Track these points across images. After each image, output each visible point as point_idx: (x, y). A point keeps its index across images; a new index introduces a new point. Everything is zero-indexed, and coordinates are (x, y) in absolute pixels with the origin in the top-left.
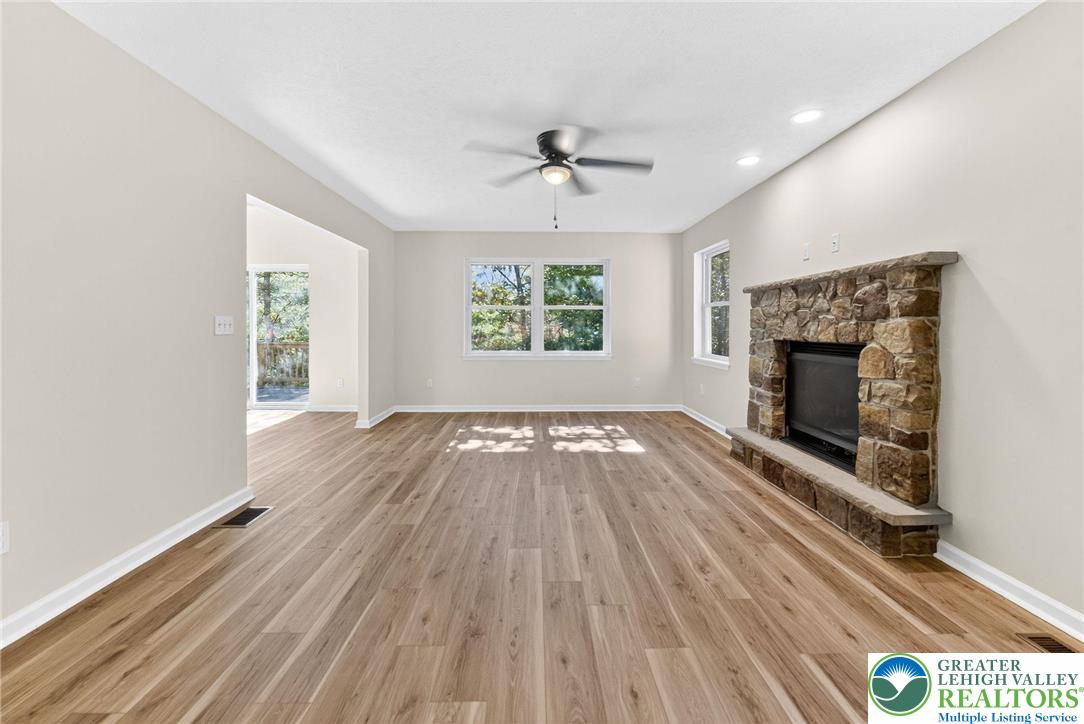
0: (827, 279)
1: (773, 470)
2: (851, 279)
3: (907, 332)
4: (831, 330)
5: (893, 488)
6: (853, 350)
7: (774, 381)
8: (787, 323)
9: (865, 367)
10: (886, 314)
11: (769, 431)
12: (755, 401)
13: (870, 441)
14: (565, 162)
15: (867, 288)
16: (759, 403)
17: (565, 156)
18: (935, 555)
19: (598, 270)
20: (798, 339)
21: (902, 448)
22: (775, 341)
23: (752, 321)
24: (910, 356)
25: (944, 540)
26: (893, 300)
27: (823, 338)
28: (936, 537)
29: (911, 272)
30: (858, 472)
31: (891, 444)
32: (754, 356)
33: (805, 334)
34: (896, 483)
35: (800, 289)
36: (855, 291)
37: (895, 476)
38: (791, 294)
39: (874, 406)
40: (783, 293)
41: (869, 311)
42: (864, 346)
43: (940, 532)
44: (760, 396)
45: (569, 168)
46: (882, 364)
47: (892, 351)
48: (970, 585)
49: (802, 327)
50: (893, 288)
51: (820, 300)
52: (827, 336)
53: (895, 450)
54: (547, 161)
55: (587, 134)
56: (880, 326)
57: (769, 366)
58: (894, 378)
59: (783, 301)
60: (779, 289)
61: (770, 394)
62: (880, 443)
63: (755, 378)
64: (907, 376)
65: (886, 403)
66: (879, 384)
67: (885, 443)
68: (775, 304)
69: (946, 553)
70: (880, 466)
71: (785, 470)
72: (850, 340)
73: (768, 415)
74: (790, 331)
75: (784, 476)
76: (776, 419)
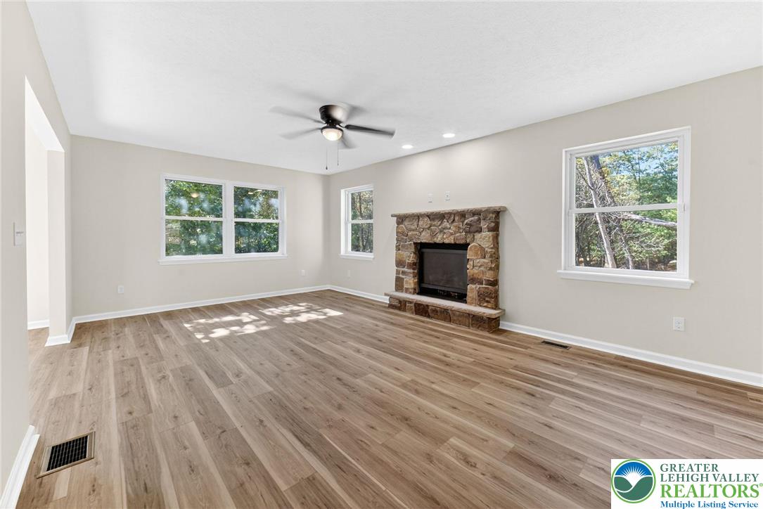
0: (450, 214)
1: (421, 310)
2: (463, 215)
3: (491, 238)
4: (452, 238)
5: (485, 304)
6: (464, 247)
7: (414, 264)
8: (423, 234)
9: (470, 254)
10: (480, 231)
11: (412, 291)
12: (401, 276)
13: (474, 286)
14: (338, 126)
15: (471, 219)
16: (403, 277)
17: (338, 122)
18: (500, 327)
19: (275, 194)
20: (431, 242)
21: (490, 287)
22: (414, 243)
23: (397, 232)
24: (492, 248)
25: (502, 320)
26: (484, 225)
27: (447, 241)
28: (499, 320)
29: (493, 213)
30: (468, 301)
31: (484, 286)
32: (400, 252)
33: (435, 239)
34: (488, 302)
35: (431, 217)
36: (465, 220)
37: (487, 299)
38: (426, 219)
39: (475, 271)
40: (421, 219)
41: (473, 229)
42: (469, 244)
43: (501, 318)
44: (403, 273)
45: (342, 130)
46: (479, 252)
47: (484, 246)
48: (518, 334)
49: (433, 235)
50: (484, 219)
51: (445, 223)
52: (450, 240)
53: (486, 288)
54: (326, 125)
55: (354, 110)
56: (478, 236)
57: (410, 256)
58: (485, 258)
59: (421, 223)
60: (418, 217)
61: (412, 271)
62: (478, 286)
63: (400, 263)
64: (491, 256)
65: (482, 269)
66: (478, 261)
67: (481, 286)
68: (415, 224)
69: (504, 325)
70: (479, 296)
71: (430, 308)
72: (462, 242)
73: (410, 282)
74: (425, 238)
75: (429, 311)
76: (415, 283)
